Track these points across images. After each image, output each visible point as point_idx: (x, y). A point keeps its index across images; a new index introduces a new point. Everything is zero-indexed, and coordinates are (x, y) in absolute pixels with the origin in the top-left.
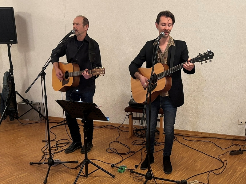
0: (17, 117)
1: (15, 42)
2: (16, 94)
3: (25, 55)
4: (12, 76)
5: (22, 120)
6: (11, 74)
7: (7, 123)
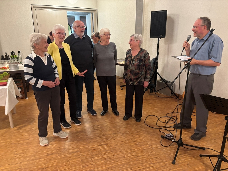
0: (155, 91)
1: (164, 36)
2: (157, 75)
3: (169, 46)
4: (157, 61)
5: (158, 93)
6: (157, 60)
7: (148, 94)
